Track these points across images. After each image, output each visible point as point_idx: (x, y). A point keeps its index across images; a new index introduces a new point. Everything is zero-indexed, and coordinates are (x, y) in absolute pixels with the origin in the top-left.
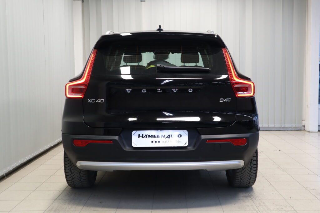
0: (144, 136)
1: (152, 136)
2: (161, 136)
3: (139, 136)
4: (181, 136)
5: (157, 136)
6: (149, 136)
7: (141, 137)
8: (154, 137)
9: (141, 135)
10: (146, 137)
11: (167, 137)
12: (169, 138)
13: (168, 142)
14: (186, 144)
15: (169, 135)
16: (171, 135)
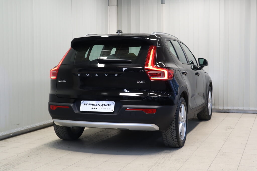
0: (88, 104)
1: (92, 104)
2: (98, 105)
3: (85, 104)
4: (110, 105)
5: (95, 104)
6: (91, 104)
7: (86, 105)
8: (94, 105)
9: (86, 104)
10: (89, 105)
11: (101, 106)
12: (103, 106)
13: (102, 109)
14: (112, 110)
15: (103, 104)
16: (104, 104)
